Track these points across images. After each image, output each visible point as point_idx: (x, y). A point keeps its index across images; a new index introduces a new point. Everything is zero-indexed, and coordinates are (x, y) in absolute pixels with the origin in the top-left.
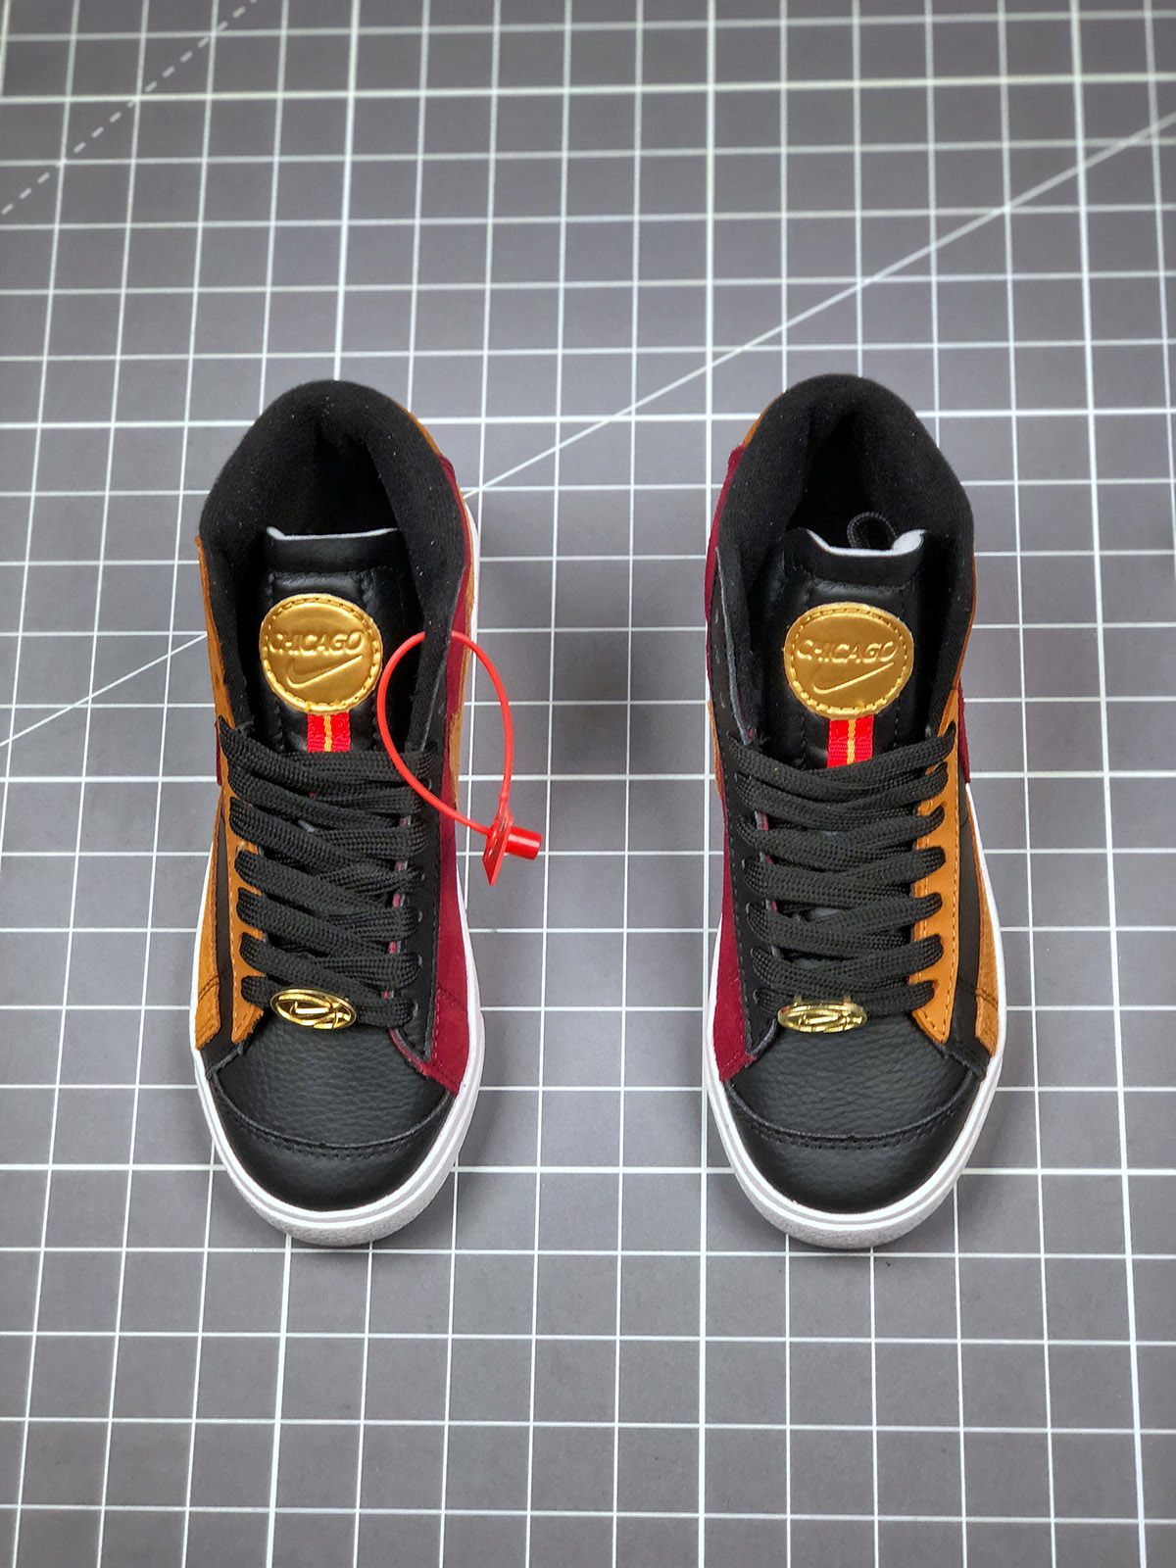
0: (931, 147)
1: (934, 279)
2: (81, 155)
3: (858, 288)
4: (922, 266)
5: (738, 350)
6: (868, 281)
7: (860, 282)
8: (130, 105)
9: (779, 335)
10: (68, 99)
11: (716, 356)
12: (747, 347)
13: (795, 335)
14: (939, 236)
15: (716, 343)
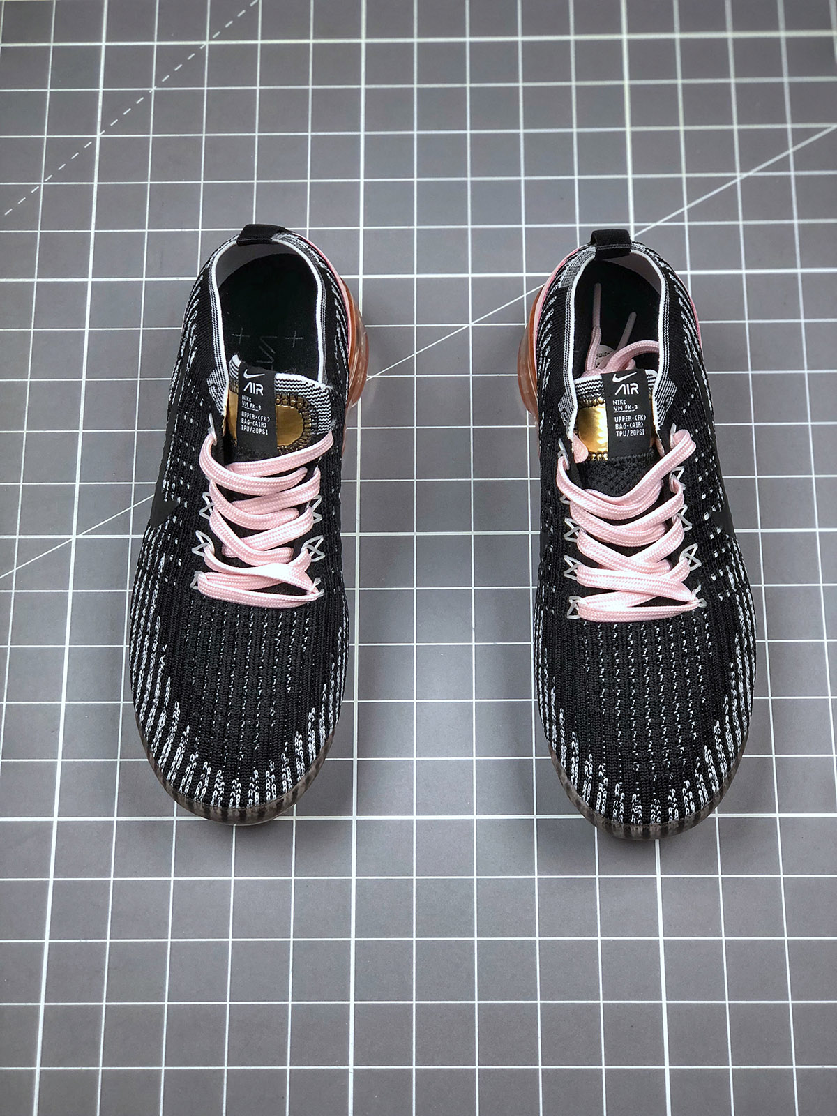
0: (786, 80)
1: (792, 173)
2: (167, 84)
3: (738, 180)
4: (784, 165)
5: (653, 225)
6: (745, 175)
7: (740, 176)
8: (201, 48)
9: (682, 213)
10: (155, 43)
11: (637, 229)
12: (659, 223)
13: (694, 214)
14: (794, 145)
15: (636, 221)
